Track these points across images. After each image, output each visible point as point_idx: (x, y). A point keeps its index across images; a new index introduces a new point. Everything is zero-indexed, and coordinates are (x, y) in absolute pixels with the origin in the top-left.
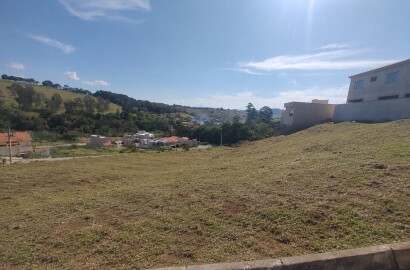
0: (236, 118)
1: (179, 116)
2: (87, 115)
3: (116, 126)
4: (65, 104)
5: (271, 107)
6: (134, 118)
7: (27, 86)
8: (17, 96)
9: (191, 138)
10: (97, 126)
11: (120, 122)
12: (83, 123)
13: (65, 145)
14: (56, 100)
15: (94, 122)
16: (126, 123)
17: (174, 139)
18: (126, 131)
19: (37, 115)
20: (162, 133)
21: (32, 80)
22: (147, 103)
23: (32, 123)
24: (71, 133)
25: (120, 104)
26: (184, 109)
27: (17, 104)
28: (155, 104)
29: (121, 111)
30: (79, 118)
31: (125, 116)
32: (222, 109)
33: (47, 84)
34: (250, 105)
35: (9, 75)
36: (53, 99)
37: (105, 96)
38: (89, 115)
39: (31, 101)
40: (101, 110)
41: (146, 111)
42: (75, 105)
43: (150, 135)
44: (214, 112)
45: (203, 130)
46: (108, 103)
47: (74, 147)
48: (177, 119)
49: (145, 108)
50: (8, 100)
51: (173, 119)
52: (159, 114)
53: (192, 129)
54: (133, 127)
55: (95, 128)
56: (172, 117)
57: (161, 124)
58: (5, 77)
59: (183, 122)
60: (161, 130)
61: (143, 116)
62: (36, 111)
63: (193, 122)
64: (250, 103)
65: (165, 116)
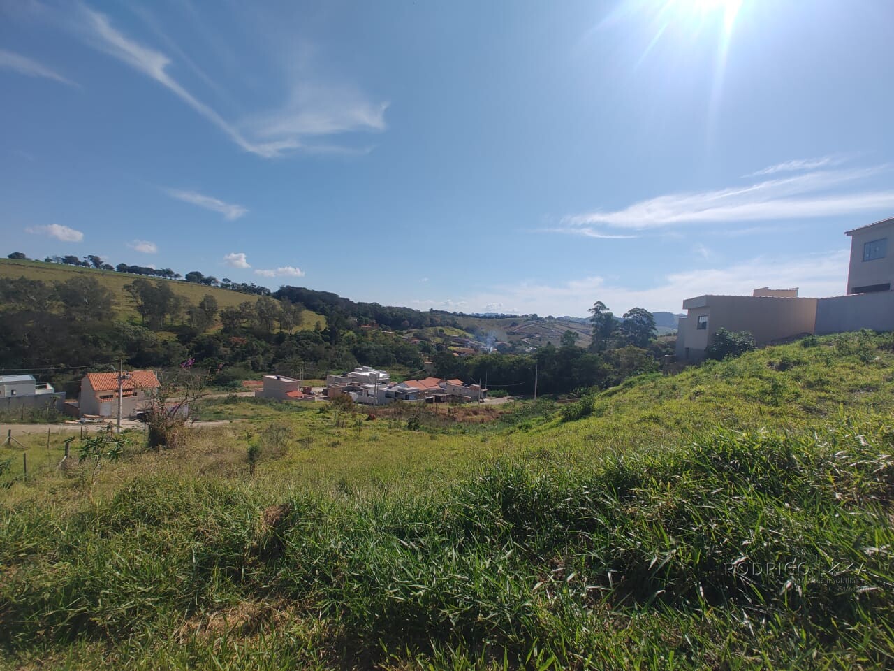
0: (569, 337)
1: (441, 334)
2: (259, 336)
3: (315, 357)
4: (223, 315)
5: (651, 310)
6: (349, 340)
7: (159, 282)
8: (140, 302)
9: (467, 382)
10: (279, 357)
11: (322, 348)
12: (252, 352)
13: (216, 396)
14: (208, 308)
15: (272, 349)
16: (332, 352)
17: (431, 384)
18: (332, 367)
19: (171, 337)
20: (407, 371)
21: (168, 272)
22: (375, 307)
23: (162, 351)
24: (229, 371)
25: (322, 312)
26: (453, 320)
27: (139, 318)
28: (389, 308)
29: (324, 326)
30: (246, 340)
31: (331, 336)
32: (534, 317)
33: (194, 278)
34: (599, 307)
35: (129, 264)
36: (202, 306)
37: (292, 295)
38: (267, 337)
39: (162, 314)
40: (286, 325)
41: (372, 325)
42: (239, 315)
43: (381, 375)
44: (517, 324)
45: (494, 363)
46: (300, 311)
47: (233, 400)
48: (438, 340)
49: (371, 318)
50: (125, 310)
51: (428, 340)
52: (399, 331)
53: (470, 362)
54: (346, 359)
55: (274, 361)
56: (427, 335)
57: (404, 351)
58: (122, 268)
59: (449, 348)
60: (403, 363)
61: (367, 336)
62: (170, 329)
63: (472, 347)
64: (599, 302)
65: (411, 335)
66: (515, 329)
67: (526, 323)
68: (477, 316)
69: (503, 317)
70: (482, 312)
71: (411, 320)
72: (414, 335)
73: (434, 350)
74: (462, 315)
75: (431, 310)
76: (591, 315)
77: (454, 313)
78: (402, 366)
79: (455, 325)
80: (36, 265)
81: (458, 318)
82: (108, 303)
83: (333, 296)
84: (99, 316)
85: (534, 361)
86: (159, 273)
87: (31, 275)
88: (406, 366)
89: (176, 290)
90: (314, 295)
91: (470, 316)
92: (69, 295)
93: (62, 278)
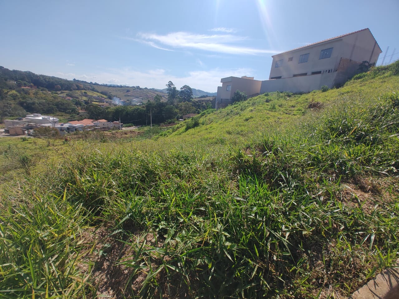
0: (158, 98)
1: (86, 95)
6: (14, 97)
20: (68, 116)
22: (30, 74)
26: (93, 87)
28: (42, 76)
32: (138, 87)
34: (170, 84)
41: (31, 87)
43: (51, 119)
44: (130, 91)
48: (85, 98)
49: (29, 82)
51: (77, 98)
52: (54, 92)
54: (15, 109)
56: (76, 95)
57: (63, 104)
59: (93, 103)
60: (63, 112)
61: (29, 94)
63: (107, 103)
64: (170, 82)
65: (64, 95)
66: (129, 94)
67: (134, 91)
68: (106, 86)
69: (121, 87)
70: (109, 84)
71: (62, 85)
72: (67, 94)
73: (83, 104)
75: (75, 79)
76: (167, 87)
78: (63, 114)
79: (93, 90)
88: (67, 113)
91: (101, 85)
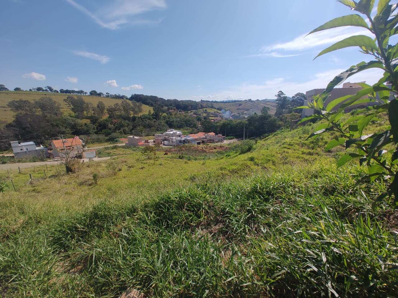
0: (265, 110)
1: (206, 112)
2: (125, 119)
3: (150, 126)
4: (108, 110)
6: (164, 117)
7: (78, 97)
8: (72, 107)
9: (217, 134)
10: (134, 127)
11: (152, 122)
12: (122, 126)
13: (109, 146)
14: (101, 107)
15: (131, 124)
16: (157, 123)
17: (201, 135)
18: (158, 130)
19: (88, 121)
20: (191, 130)
21: (81, 92)
22: (175, 101)
23: (85, 128)
24: (114, 135)
25: (152, 105)
26: (211, 104)
27: (73, 114)
28: (182, 101)
29: (152, 112)
30: (119, 121)
31: (156, 116)
32: (250, 100)
33: (93, 93)
34: (281, 93)
35: (65, 89)
36: (98, 107)
37: (137, 98)
38: (126, 118)
39: (82, 111)
40: (136, 113)
41: (174, 110)
42: (115, 110)
43: (178, 133)
44: (242, 105)
45: (229, 124)
46: (141, 105)
47: (115, 147)
48: (205, 115)
49: (174, 107)
50: (66, 111)
51: (200, 115)
52: (186, 112)
53: (218, 124)
54: (164, 126)
55: (132, 129)
56: (200, 113)
57: (189, 121)
58: (62, 91)
59: (210, 118)
60: (189, 126)
61: (172, 115)
62: (87, 118)
63: (220, 117)
64: (281, 91)
65: (192, 113)
66: (241, 107)
67: (246, 104)
68: (223, 102)
69: (235, 101)
70: (225, 100)
71: (192, 106)
72: (194, 113)
73: (203, 119)
74: (216, 102)
75: (202, 100)
76: (276, 98)
77: (212, 101)
78: (188, 128)
79: (212, 107)
80: (25, 93)
81: (214, 103)
82: (58, 108)
83: (155, 97)
84: (56, 114)
85: (247, 122)
86: (78, 92)
87: (24, 98)
88: (191, 127)
89: (87, 100)
90: (147, 97)
91: (219, 102)
92: (42, 106)
93: (38, 98)
